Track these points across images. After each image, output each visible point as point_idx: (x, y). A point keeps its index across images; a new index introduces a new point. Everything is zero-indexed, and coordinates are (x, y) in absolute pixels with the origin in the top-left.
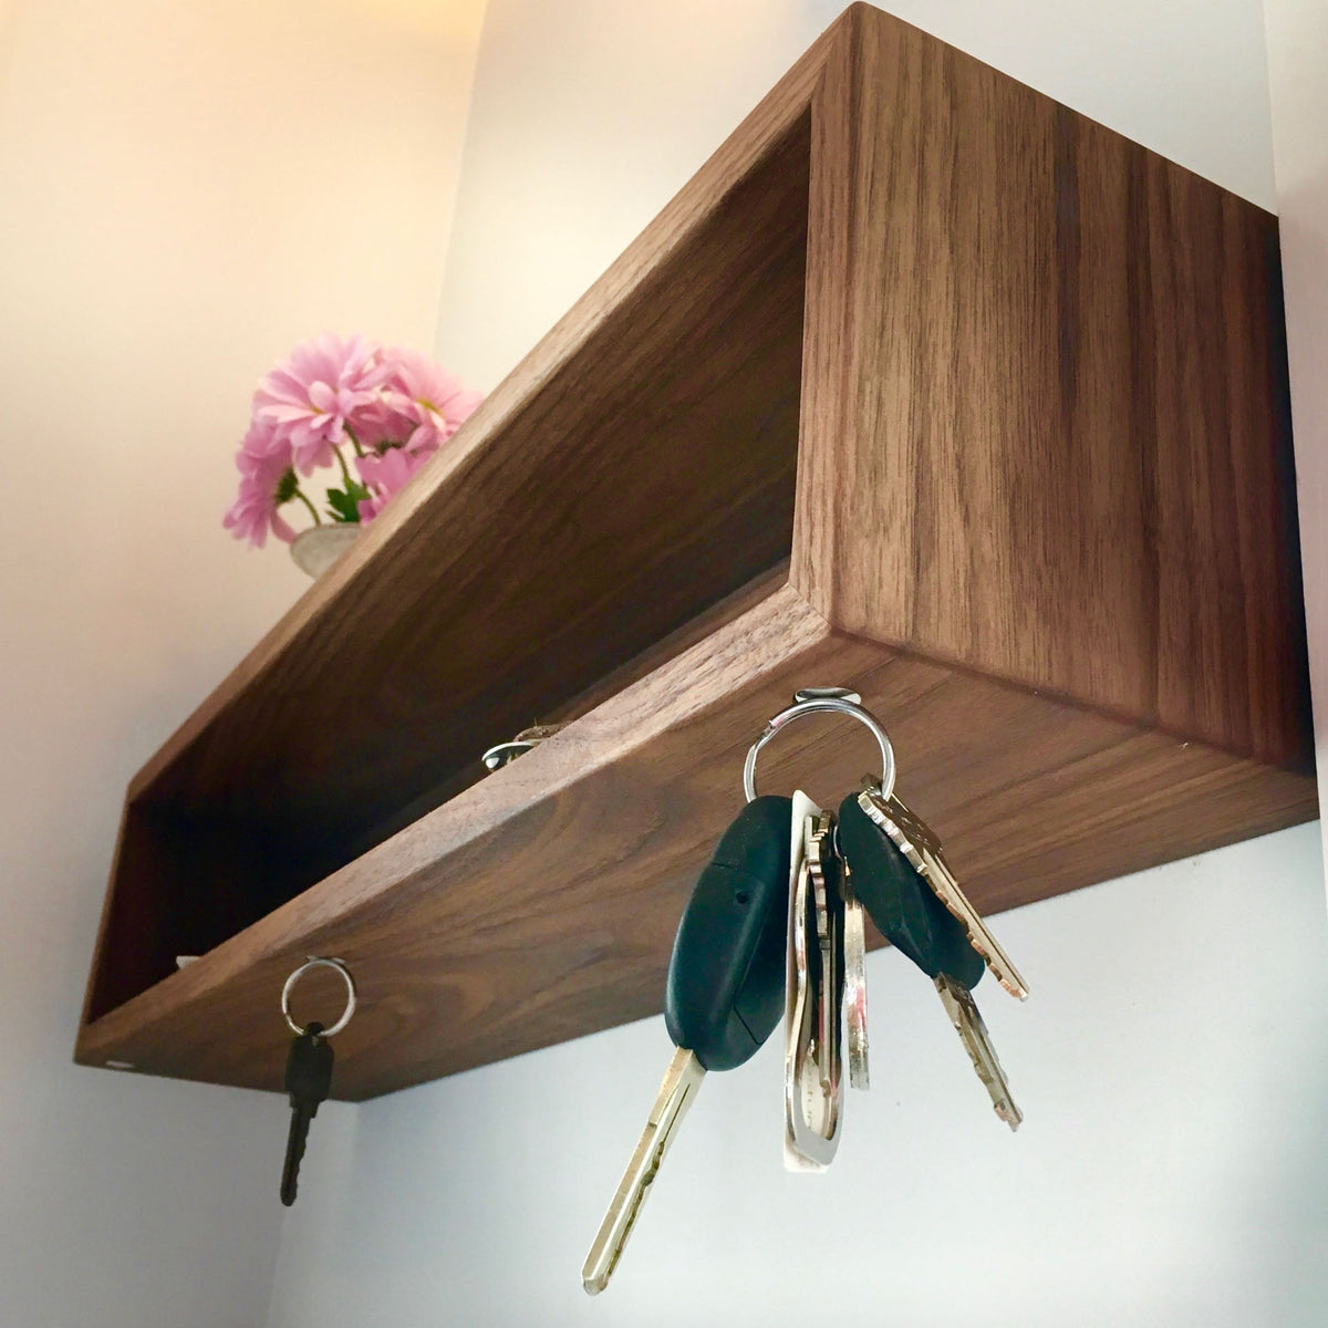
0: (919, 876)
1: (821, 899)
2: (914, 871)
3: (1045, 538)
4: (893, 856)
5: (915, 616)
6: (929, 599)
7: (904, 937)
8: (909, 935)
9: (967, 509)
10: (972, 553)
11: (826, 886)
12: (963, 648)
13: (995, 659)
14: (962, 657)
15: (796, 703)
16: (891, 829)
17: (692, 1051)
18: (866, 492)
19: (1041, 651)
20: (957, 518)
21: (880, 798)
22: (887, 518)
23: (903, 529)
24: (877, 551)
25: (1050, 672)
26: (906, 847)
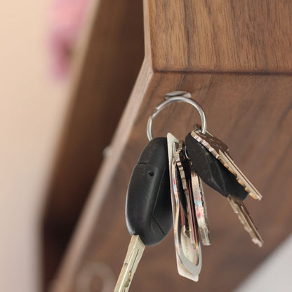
0: (217, 159)
1: (183, 175)
2: (215, 157)
3: (249, 10)
4: (207, 154)
5: (189, 57)
6: (195, 48)
7: (213, 184)
8: (215, 183)
9: (209, 9)
10: (213, 25)
11: (184, 170)
12: (213, 64)
13: (228, 64)
14: (212, 68)
15: (165, 100)
16: (205, 143)
17: (138, 236)
18: (161, 15)
19: (251, 57)
20: (205, 14)
21: (201, 133)
22: (172, 22)
23: (180, 24)
24: (169, 36)
25: (256, 64)
26: (211, 149)
